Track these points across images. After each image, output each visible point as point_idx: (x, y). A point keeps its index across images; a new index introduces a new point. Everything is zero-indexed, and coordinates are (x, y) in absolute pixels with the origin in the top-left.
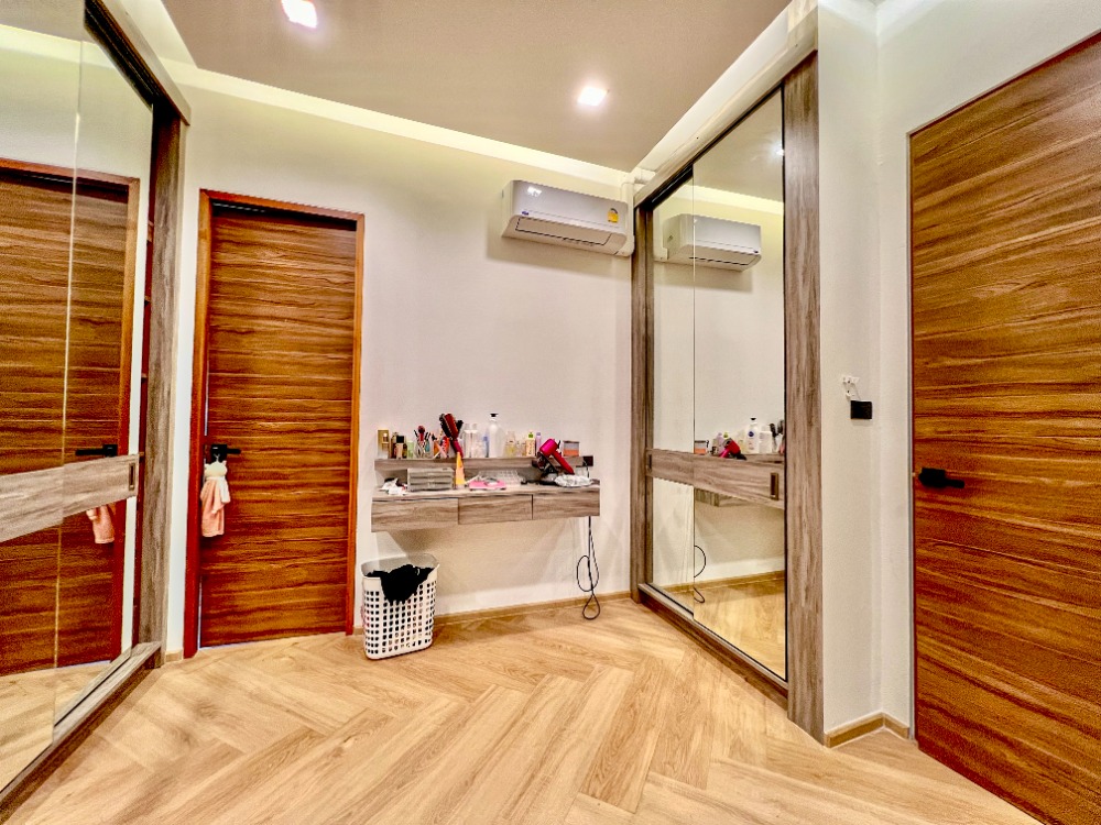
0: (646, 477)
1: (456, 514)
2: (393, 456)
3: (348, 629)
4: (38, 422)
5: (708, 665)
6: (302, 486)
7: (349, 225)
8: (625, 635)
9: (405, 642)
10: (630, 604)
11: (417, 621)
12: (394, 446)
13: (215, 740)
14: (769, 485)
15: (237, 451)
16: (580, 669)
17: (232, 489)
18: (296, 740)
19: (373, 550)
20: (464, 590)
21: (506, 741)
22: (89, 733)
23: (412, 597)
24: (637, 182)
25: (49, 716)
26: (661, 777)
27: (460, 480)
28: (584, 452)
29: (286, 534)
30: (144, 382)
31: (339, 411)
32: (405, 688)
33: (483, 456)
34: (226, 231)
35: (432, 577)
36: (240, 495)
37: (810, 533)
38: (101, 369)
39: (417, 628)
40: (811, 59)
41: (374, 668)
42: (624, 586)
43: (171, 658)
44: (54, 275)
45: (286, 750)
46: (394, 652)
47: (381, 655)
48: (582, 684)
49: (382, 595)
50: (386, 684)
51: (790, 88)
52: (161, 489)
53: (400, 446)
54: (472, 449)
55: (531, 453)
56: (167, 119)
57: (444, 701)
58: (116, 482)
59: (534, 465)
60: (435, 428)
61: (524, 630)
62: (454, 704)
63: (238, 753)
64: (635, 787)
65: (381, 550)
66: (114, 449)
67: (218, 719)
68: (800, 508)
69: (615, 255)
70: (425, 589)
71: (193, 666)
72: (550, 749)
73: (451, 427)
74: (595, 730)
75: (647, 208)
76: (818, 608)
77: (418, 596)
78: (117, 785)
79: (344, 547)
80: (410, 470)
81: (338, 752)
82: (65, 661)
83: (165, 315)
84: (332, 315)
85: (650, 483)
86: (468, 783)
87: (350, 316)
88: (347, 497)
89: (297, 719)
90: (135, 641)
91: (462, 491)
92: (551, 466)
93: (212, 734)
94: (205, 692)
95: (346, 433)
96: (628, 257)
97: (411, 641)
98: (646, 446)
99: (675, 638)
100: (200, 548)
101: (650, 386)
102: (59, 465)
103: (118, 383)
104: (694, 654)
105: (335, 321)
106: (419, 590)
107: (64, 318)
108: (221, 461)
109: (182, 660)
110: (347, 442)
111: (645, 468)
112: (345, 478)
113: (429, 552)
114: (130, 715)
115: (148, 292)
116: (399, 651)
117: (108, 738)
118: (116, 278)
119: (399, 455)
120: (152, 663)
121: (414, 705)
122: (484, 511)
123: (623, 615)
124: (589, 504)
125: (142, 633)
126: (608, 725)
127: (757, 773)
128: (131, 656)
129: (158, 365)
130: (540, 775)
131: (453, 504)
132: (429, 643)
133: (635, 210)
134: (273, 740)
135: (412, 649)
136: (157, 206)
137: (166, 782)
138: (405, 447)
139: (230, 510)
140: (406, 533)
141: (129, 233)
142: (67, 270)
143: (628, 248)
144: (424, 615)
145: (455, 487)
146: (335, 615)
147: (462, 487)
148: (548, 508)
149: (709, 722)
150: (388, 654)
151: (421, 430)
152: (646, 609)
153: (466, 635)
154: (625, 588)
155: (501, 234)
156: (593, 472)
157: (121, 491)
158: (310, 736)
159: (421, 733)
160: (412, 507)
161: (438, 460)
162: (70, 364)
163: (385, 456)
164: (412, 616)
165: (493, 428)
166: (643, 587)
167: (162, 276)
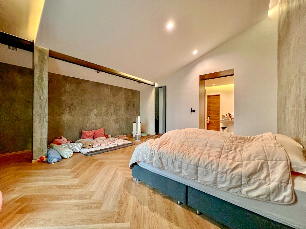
1: (228, 122)
6: (215, 120)
7: (219, 95)
12: (224, 116)
15: (210, 116)
17: (210, 120)
23: (225, 129)
29: (214, 124)
31: (218, 113)
34: (209, 98)
54: (232, 117)
65: (222, 125)
73: (230, 114)
79: (219, 126)
84: (218, 104)
88: (219, 121)
95: (219, 115)
100: (207, 124)
113: (227, 126)
151: (227, 115)
160: (225, 121)
161: (228, 118)
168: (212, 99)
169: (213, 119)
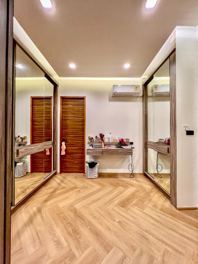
0: (146, 147)
1: (101, 153)
2: (91, 141)
3: (84, 173)
4: (41, 135)
5: (155, 190)
6: (76, 146)
7: (83, 99)
8: (138, 181)
9: (93, 176)
10: (142, 176)
11: (95, 172)
12: (91, 140)
13: (63, 186)
14: (167, 150)
15: (66, 140)
16: (126, 186)
17: (66, 147)
18: (74, 188)
19: (88, 159)
20: (105, 168)
21: (107, 195)
22: (48, 181)
23: (94, 168)
24: (143, 79)
25: (43, 178)
26: (135, 206)
27: (103, 146)
28: (131, 141)
29: (74, 155)
30: (54, 129)
31: (82, 133)
32: (92, 184)
33: (108, 142)
34: (64, 103)
35: (98, 165)
36: (68, 148)
37: (174, 161)
38: (48, 127)
39: (95, 174)
40: (174, 50)
41: (87, 179)
42: (141, 172)
43: (58, 173)
44: (42, 113)
45: (72, 189)
46: (91, 178)
47: (89, 178)
48: (125, 189)
49: (89, 167)
50: (89, 182)
51: (171, 57)
52: (56, 146)
53: (92, 140)
54: (106, 140)
55: (118, 142)
56: (56, 86)
57: (98, 187)
58: (50, 145)
59: (119, 144)
60: (99, 136)
61: (117, 177)
62: (100, 187)
63: (66, 188)
64: (129, 207)
65: (90, 159)
66: (50, 140)
67: (64, 183)
68: (173, 155)
69: (138, 97)
70: (96, 167)
71: (61, 175)
72: (115, 197)
73: (102, 136)
74: (125, 196)
75: (146, 85)
76: (176, 179)
77: (95, 168)
78: (51, 188)
79: (83, 158)
80: (94, 144)
81: (80, 191)
82: (45, 172)
83: (56, 118)
84: (80, 116)
85: (147, 149)
86: (99, 199)
87: (84, 116)
88: (84, 149)
89: (74, 185)
90: (53, 170)
91: (103, 149)
92: (122, 144)
93: (63, 185)
94: (62, 179)
95: (83, 137)
96: (141, 97)
97: (94, 176)
98: (146, 140)
99: (150, 184)
100: (62, 156)
101: (147, 127)
102: (43, 142)
103: (50, 129)
104: (153, 187)
105: (81, 117)
106: (95, 167)
107: (43, 119)
108: (64, 142)
109: (60, 174)
110: (83, 139)
111: (146, 145)
112: (83, 145)
113: (98, 160)
114: (53, 180)
115: (54, 115)
116: (92, 177)
117: (50, 183)
118: (50, 112)
119: (92, 141)
120: (56, 173)
121: (93, 186)
122: (107, 153)
123: (139, 178)
124: (130, 152)
125: (54, 169)
126: (127, 197)
127: (157, 211)
128: (53, 172)
129: (55, 126)
130: (112, 201)
131: (101, 151)
132: (98, 177)
133: (143, 85)
134: (71, 187)
135: (94, 177)
136: (55, 100)
137: (57, 189)
138: (93, 140)
139: (66, 150)
140: (93, 156)
141: (51, 105)
142: (43, 112)
143: (141, 94)
144: (96, 171)
145: (102, 148)
146: (82, 170)
147: (104, 148)
148: (120, 153)
149: (150, 201)
150: (90, 178)
151: (96, 136)
152: (146, 177)
153: (105, 177)
154: (142, 172)
155: (112, 96)
156: (133, 146)
157: (51, 146)
158: (76, 188)
159: (93, 191)
160: (93, 151)
161: (99, 142)
162: (45, 126)
163: (90, 141)
164: (94, 171)
165: (110, 136)
166: (145, 172)
167: (55, 112)
168: (70, 105)
169: (72, 145)
